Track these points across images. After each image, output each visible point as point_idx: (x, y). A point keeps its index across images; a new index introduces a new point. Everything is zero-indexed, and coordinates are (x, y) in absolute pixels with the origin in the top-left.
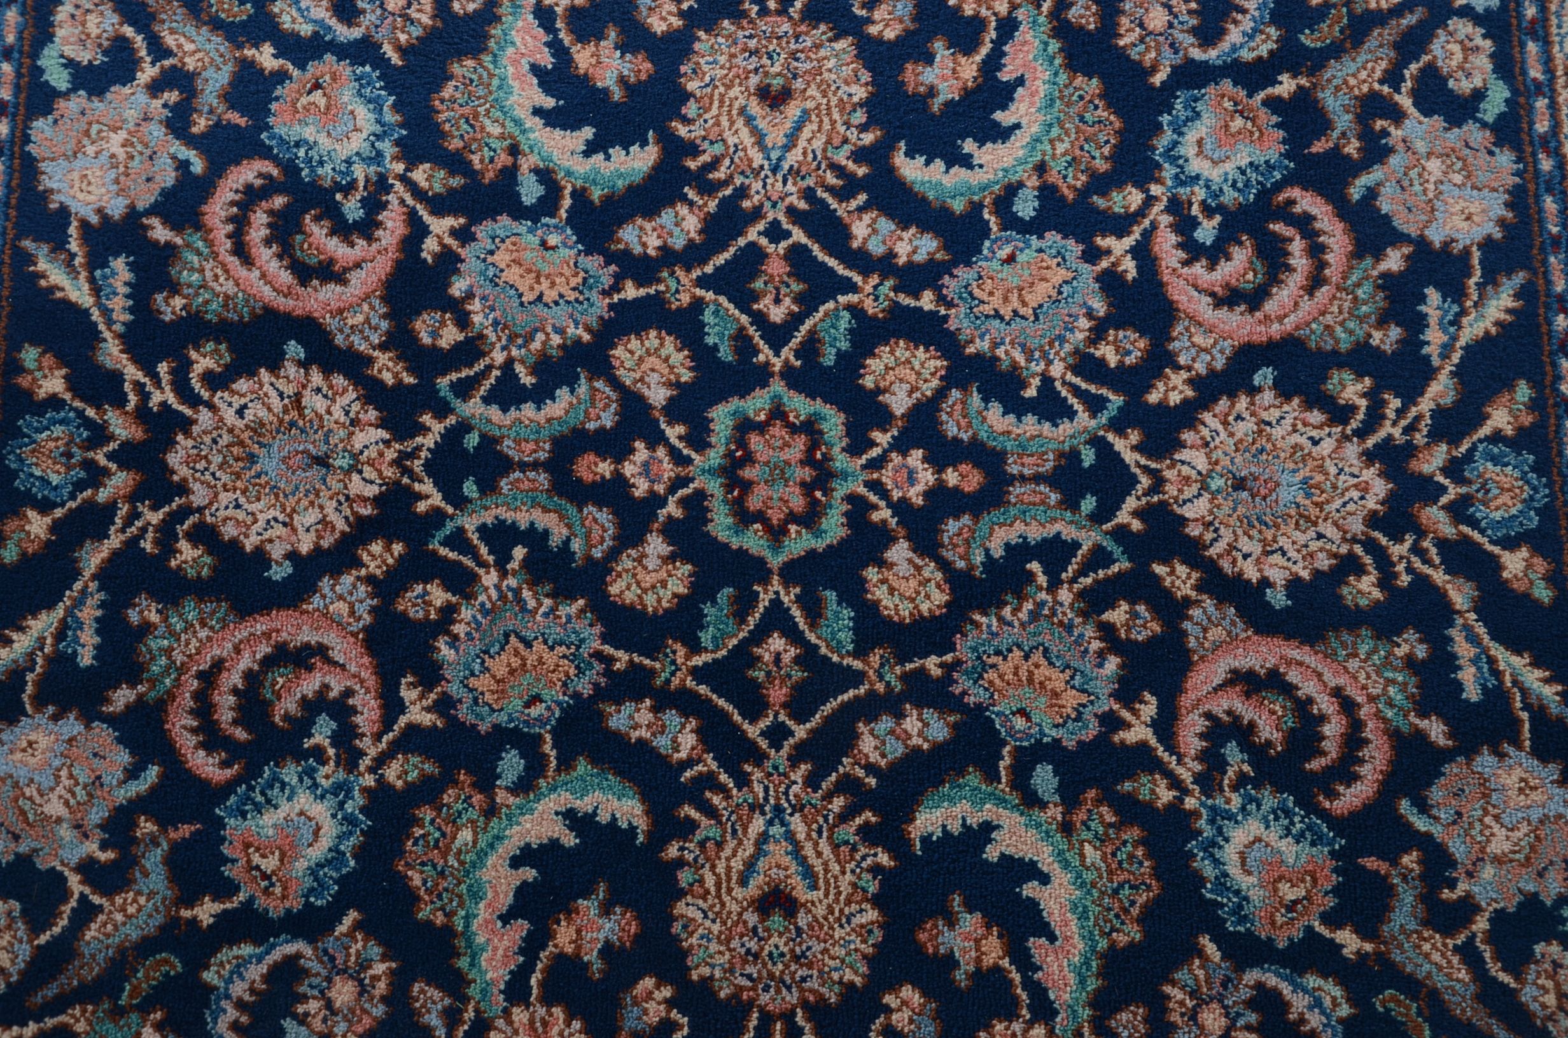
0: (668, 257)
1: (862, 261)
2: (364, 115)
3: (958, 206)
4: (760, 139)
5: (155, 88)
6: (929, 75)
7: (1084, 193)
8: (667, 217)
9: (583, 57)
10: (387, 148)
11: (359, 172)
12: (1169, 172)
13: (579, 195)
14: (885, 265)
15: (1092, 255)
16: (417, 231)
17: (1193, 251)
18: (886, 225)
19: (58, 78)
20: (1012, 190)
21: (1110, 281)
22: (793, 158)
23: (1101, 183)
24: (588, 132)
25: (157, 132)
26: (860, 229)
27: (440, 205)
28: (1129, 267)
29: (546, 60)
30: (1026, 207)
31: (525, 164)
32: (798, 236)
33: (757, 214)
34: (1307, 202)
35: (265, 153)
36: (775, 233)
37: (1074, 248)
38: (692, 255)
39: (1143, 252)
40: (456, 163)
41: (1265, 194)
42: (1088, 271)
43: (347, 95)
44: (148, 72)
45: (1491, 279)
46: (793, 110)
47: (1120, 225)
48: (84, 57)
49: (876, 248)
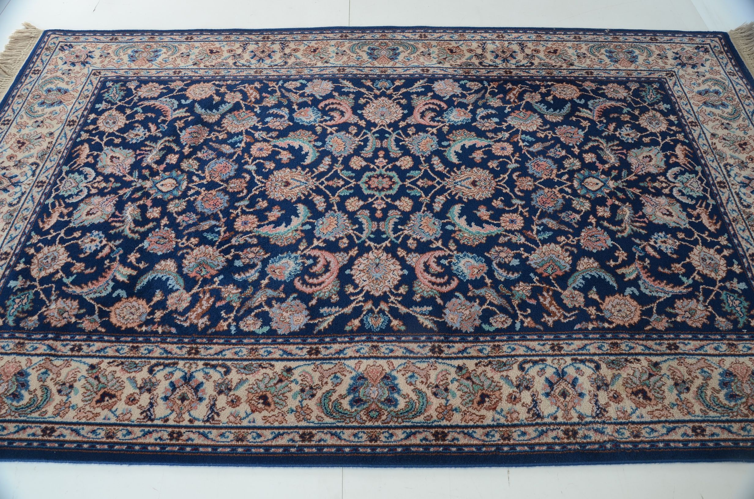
0: (327, 201)
5: (271, 306)
8: (316, 202)
9: (272, 219)
11: (299, 261)
13: (309, 218)
16: (317, 247)
24: (293, 217)
25: (284, 305)
27: (310, 243)
29: (272, 225)
31: (300, 228)
35: (292, 281)
40: (299, 241)
43: (277, 265)
44: (266, 308)
48: (260, 323)
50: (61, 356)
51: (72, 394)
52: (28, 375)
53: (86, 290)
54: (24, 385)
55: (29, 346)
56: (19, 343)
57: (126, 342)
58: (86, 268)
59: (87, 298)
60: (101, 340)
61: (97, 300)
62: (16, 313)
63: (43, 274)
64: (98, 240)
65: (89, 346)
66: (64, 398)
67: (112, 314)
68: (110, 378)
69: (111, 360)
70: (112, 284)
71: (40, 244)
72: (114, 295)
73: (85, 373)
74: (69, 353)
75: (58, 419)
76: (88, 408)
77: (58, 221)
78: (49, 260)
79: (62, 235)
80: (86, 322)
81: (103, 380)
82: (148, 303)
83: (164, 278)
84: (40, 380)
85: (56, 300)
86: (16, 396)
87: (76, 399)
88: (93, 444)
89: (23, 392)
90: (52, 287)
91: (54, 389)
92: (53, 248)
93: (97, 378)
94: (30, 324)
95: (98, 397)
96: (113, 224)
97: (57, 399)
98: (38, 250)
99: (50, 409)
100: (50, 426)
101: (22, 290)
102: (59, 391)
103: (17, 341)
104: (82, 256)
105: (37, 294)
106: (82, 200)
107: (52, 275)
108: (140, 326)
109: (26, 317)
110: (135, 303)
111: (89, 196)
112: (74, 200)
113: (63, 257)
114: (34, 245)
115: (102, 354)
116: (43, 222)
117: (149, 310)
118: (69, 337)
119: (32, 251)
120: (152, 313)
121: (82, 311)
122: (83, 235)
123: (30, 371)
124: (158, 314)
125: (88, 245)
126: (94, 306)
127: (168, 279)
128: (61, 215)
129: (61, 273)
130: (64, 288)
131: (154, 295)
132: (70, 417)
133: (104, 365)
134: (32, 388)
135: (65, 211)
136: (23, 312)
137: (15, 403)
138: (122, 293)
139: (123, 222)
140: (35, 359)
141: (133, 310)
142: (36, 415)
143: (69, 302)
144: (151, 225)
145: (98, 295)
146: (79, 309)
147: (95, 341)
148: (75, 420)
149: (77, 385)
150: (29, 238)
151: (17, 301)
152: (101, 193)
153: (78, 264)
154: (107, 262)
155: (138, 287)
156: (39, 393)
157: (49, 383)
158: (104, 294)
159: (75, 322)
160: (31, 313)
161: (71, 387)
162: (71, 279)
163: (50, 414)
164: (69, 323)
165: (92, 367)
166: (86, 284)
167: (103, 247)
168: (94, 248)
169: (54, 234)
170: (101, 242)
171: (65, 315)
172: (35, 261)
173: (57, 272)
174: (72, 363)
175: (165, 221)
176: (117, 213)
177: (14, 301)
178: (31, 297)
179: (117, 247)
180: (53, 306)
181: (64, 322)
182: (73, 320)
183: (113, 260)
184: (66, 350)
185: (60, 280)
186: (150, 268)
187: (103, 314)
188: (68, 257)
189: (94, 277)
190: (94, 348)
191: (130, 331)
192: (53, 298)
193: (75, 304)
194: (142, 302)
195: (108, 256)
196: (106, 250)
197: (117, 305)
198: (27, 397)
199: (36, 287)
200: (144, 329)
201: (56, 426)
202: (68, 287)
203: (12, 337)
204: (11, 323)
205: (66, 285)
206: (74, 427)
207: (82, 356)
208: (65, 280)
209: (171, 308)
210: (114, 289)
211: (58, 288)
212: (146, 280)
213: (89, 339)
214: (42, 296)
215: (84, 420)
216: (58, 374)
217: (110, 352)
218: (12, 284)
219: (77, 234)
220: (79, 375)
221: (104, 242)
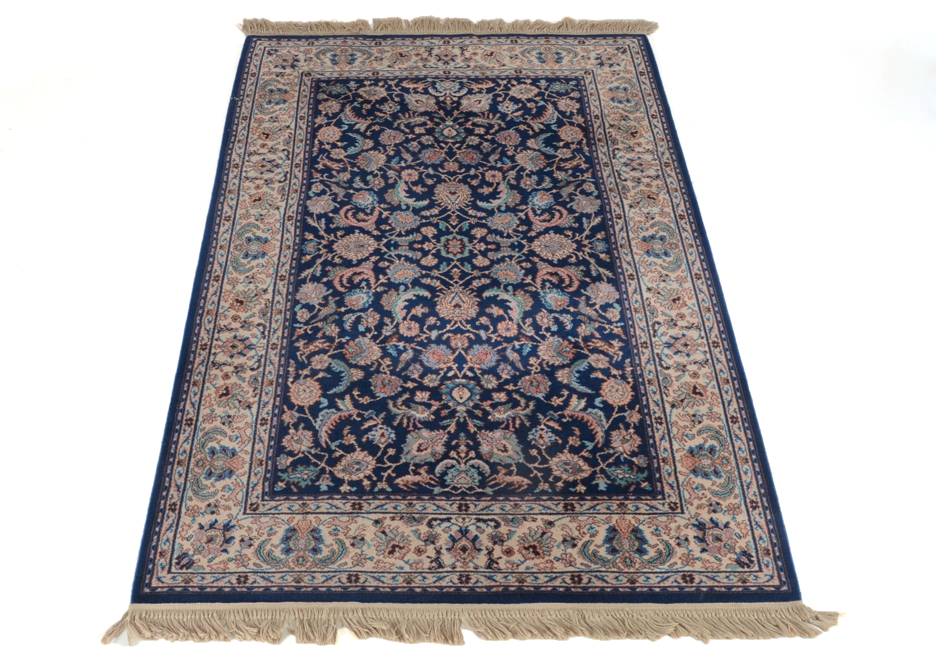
0: (479, 278)
1: (437, 278)
2: (548, 299)
3: (417, 288)
4: (460, 298)
5: (595, 304)
6: (423, 310)
7: (389, 290)
8: (480, 285)
9: (501, 312)
10: (542, 294)
11: (548, 291)
12: (371, 294)
13: (499, 288)
14: (432, 278)
15: (389, 279)
16: (533, 279)
17: (367, 281)
18: (433, 284)
19: (616, 305)
20: (405, 290)
21: (385, 274)
22: (453, 295)
23: (385, 292)
24: (498, 299)
25: (592, 296)
26: (438, 283)
27: (529, 284)
28: (381, 277)
29: (509, 311)
30: (402, 288)
31: (511, 292)
32: (451, 282)
33: (461, 285)
34: (342, 290)
35: (568, 293)
36: (456, 283)
37: (392, 280)
38: (474, 278)
39: (377, 279)
40: (526, 291)
41: (350, 291)
42: (390, 276)
43: (553, 304)
44: (597, 307)
45: (305, 278)
46: (453, 303)
47: (382, 284)
48: (611, 309)
49: (435, 281)
50: (668, 430)
51: (700, 413)
52: (691, 448)
53: (599, 429)
54: (701, 447)
55: (662, 455)
56: (663, 462)
57: (645, 389)
58: (573, 435)
59: (606, 427)
60: (648, 406)
61: (608, 418)
62: (634, 473)
63: (586, 467)
64: (540, 432)
65: (655, 413)
66: (704, 417)
67: (620, 404)
68: (680, 393)
69: (664, 396)
70: (590, 410)
71: (551, 479)
72: (601, 406)
73: (680, 410)
74: (664, 425)
75: (723, 417)
76: (709, 400)
77: (517, 474)
78: (567, 467)
79: (536, 465)
80: (632, 420)
81: (682, 397)
82: (604, 381)
83: (577, 375)
84: (693, 437)
85: (613, 448)
86: (712, 450)
87: (703, 409)
88: (736, 390)
89: (707, 446)
90: (600, 456)
91: (699, 427)
92: (554, 467)
93: (682, 401)
94: (641, 461)
95: (698, 396)
96: (517, 426)
97: (706, 422)
98: (557, 479)
99: (716, 424)
100: (730, 420)
101: (608, 477)
102: (700, 422)
103: (662, 464)
104: (560, 441)
105: (609, 466)
106: (487, 462)
107: (585, 459)
108: (628, 383)
109: (636, 465)
110: (607, 390)
111: (479, 456)
112: (486, 468)
113: (566, 456)
114: (552, 485)
115: (660, 402)
116: (520, 486)
117: (613, 379)
118: (649, 429)
119: (560, 484)
120: (615, 376)
121: (621, 426)
122: (535, 447)
123: (687, 448)
124: (614, 372)
125: (547, 440)
126: (615, 419)
127: (578, 372)
128: (510, 473)
129: (583, 453)
130: (599, 446)
131: (597, 379)
132: (719, 409)
133: (670, 399)
134: (702, 441)
135: (503, 471)
136: (632, 469)
137: (718, 449)
138: (597, 402)
139: (514, 419)
140: (676, 446)
141: (614, 390)
142: (723, 432)
143: (614, 439)
144: (516, 396)
145: (603, 418)
146: (619, 428)
147: (649, 410)
148: (721, 406)
149: (691, 412)
150: (543, 492)
151: (621, 476)
152: (476, 446)
153: (571, 442)
154: (564, 420)
155: (590, 391)
156: (705, 435)
157: (695, 431)
158: (601, 413)
159: (634, 428)
160: (631, 464)
161: (694, 416)
162: (587, 443)
163: (720, 423)
164: (635, 433)
165: (673, 406)
166: (592, 430)
167: (548, 427)
168: (550, 434)
169: (535, 472)
170: (542, 430)
171: (628, 437)
172: (571, 479)
173: (582, 457)
174: (672, 420)
175: (510, 387)
176: (503, 426)
177: (621, 479)
178: (613, 468)
179: (546, 417)
180: (621, 449)
181: (635, 437)
182: (632, 431)
183: (563, 416)
184: (662, 428)
185: (590, 452)
186: (567, 387)
187: (622, 409)
188: (562, 453)
189: (583, 426)
190: (656, 409)
191: (635, 388)
192: (612, 451)
193: (614, 433)
194: (604, 385)
195: (559, 421)
196: (551, 424)
197: (611, 402)
198: (710, 442)
199: (602, 468)
200: (630, 380)
201: (729, 416)
202: (598, 443)
203: (659, 469)
204: (645, 474)
205: (596, 446)
206: (726, 404)
207: (665, 415)
208: (590, 448)
209: (607, 365)
210: (594, 407)
211: (601, 450)
212: (581, 387)
213: (649, 414)
214: (610, 461)
215: (720, 400)
216: (685, 427)
217: (657, 397)
218: (602, 487)
219: (534, 452)
220: (682, 413)
221: (543, 426)
